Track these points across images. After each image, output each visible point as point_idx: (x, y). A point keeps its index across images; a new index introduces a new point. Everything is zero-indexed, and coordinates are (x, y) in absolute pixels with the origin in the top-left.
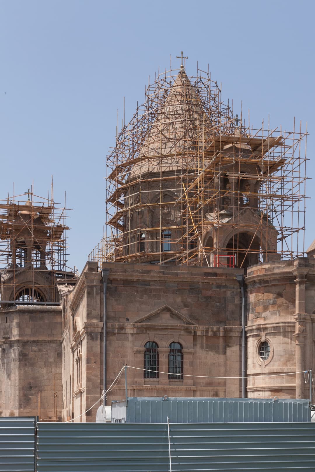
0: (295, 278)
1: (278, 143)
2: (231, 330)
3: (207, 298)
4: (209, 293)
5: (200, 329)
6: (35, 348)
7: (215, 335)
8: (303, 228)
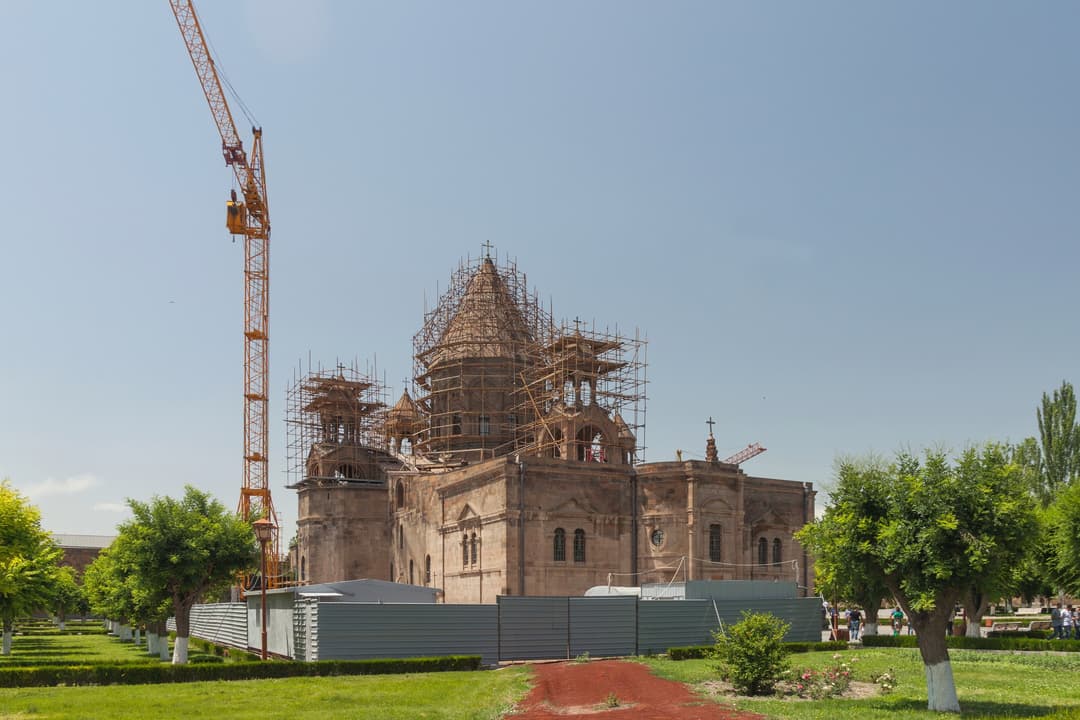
0: (688, 477)
1: (616, 346)
2: (624, 519)
3: (605, 490)
4: (605, 486)
5: (599, 519)
6: (360, 526)
7: (611, 523)
8: (644, 426)
